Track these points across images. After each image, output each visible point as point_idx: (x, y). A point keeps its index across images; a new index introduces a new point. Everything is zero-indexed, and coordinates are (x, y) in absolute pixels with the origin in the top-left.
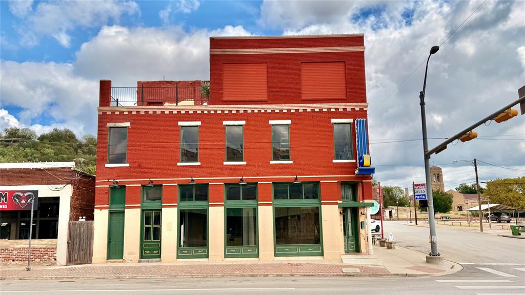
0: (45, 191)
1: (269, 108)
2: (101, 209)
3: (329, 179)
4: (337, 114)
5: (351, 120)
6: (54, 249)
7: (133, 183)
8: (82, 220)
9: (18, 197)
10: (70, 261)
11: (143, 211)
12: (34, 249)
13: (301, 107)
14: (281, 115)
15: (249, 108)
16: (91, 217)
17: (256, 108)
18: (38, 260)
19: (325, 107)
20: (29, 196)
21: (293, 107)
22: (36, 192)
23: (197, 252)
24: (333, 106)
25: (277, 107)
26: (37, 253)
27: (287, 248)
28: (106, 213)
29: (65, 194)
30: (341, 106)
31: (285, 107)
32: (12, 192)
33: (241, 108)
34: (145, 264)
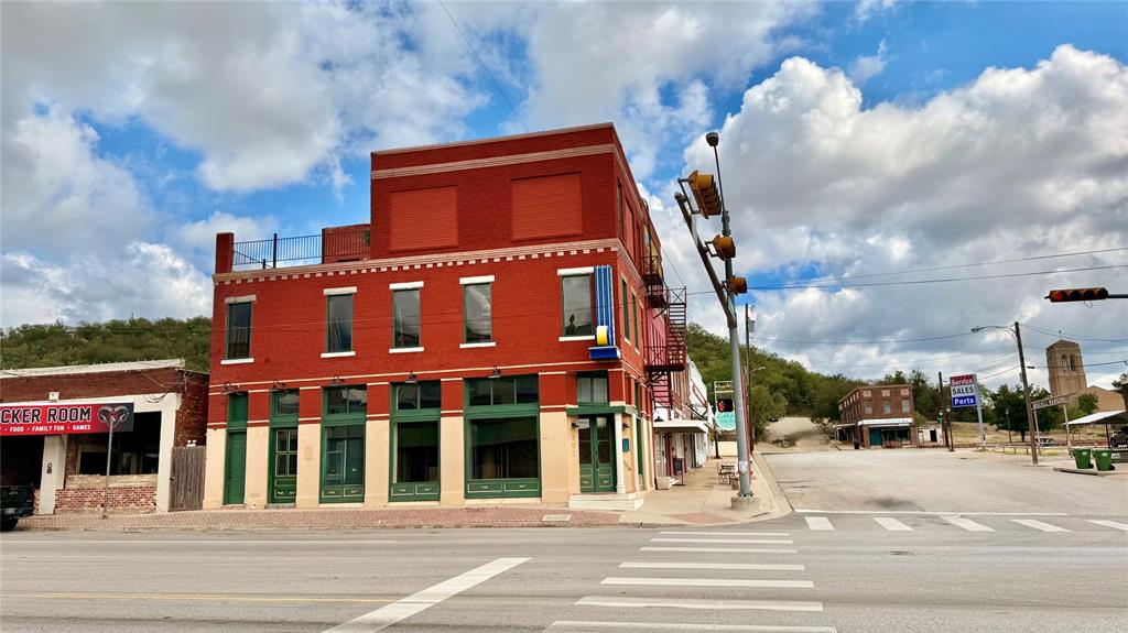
0: (142, 403)
1: (458, 258)
2: (215, 428)
3: (551, 370)
4: (569, 261)
5: (590, 269)
6: (153, 488)
7: (259, 388)
8: (191, 445)
9: (106, 413)
10: (174, 505)
11: (273, 430)
12: (128, 489)
13: (509, 253)
14: (479, 269)
15: (429, 260)
16: (202, 441)
17: (439, 259)
18: (133, 505)
19: (547, 250)
20: (121, 412)
21: (497, 254)
22: (131, 406)
23: (348, 492)
24: (560, 249)
25: (471, 256)
26: (132, 495)
27: (485, 485)
28: (222, 433)
29: (168, 406)
30: (573, 247)
31: (484, 255)
32: (96, 407)
33: (417, 261)
34: (274, 510)
